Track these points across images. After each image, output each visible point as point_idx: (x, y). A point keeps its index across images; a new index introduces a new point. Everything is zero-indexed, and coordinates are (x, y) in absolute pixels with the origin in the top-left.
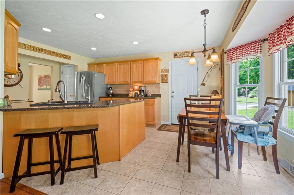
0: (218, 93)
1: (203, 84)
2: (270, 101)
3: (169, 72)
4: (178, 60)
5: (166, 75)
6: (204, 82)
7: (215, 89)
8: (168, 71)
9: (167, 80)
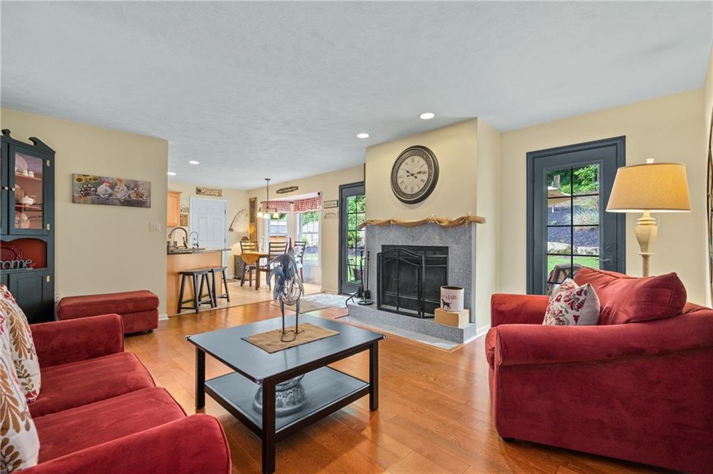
0: (248, 239)
1: (231, 230)
2: (297, 244)
3: (189, 212)
4: (200, 197)
5: (186, 216)
6: (232, 227)
7: (245, 236)
8: (188, 210)
9: (186, 222)
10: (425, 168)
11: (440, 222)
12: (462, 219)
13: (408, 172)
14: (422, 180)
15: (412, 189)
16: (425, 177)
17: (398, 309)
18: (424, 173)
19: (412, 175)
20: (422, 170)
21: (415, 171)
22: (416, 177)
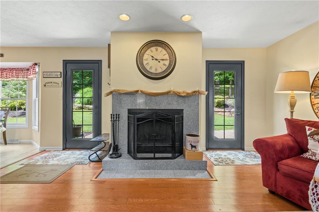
10: (167, 56)
11: (179, 93)
12: (194, 92)
13: (152, 57)
14: (164, 64)
15: (156, 70)
16: (167, 63)
17: (154, 155)
18: (167, 60)
19: (156, 60)
20: (165, 57)
21: (159, 58)
22: (159, 62)
